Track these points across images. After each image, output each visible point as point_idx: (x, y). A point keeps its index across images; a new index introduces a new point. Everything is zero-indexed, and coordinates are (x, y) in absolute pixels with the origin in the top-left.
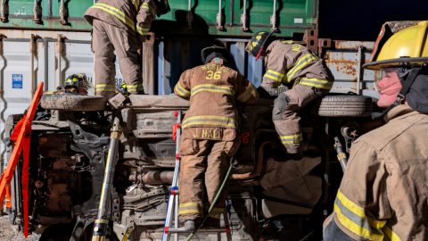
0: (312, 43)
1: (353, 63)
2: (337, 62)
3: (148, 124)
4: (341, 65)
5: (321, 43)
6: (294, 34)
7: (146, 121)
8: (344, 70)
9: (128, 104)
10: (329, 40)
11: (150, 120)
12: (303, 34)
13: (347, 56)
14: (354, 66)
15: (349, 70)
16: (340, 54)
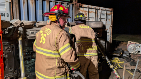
0: (76, 4)
1: (86, 12)
2: (82, 11)
3: (32, 33)
5: (78, 4)
6: (70, 1)
7: (31, 32)
9: (22, 25)
10: (80, 4)
11: (32, 31)
12: (73, 1)
13: (85, 9)
15: (85, 14)
16: (83, 8)
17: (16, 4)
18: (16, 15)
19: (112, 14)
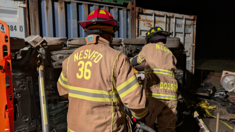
0: (133, 9)
1: (151, 21)
2: (144, 20)
3: (60, 58)
4: (146, 22)
5: (137, 9)
6: (124, 3)
7: (58, 56)
8: (147, 25)
9: (45, 44)
10: (141, 8)
11: (61, 55)
12: (127, 4)
13: (149, 18)
14: (151, 23)
15: (149, 25)
16: (145, 16)
17: (34, 10)
18: (35, 29)
19: (194, 24)
